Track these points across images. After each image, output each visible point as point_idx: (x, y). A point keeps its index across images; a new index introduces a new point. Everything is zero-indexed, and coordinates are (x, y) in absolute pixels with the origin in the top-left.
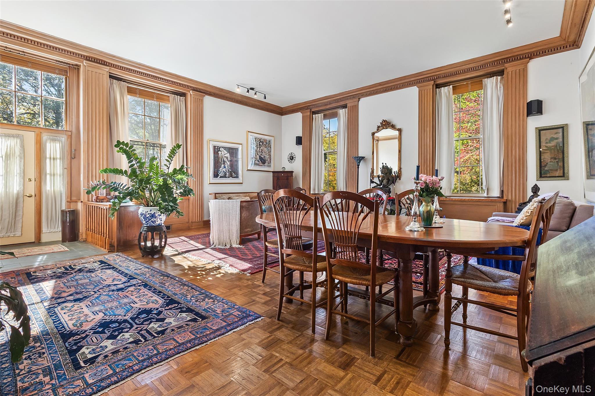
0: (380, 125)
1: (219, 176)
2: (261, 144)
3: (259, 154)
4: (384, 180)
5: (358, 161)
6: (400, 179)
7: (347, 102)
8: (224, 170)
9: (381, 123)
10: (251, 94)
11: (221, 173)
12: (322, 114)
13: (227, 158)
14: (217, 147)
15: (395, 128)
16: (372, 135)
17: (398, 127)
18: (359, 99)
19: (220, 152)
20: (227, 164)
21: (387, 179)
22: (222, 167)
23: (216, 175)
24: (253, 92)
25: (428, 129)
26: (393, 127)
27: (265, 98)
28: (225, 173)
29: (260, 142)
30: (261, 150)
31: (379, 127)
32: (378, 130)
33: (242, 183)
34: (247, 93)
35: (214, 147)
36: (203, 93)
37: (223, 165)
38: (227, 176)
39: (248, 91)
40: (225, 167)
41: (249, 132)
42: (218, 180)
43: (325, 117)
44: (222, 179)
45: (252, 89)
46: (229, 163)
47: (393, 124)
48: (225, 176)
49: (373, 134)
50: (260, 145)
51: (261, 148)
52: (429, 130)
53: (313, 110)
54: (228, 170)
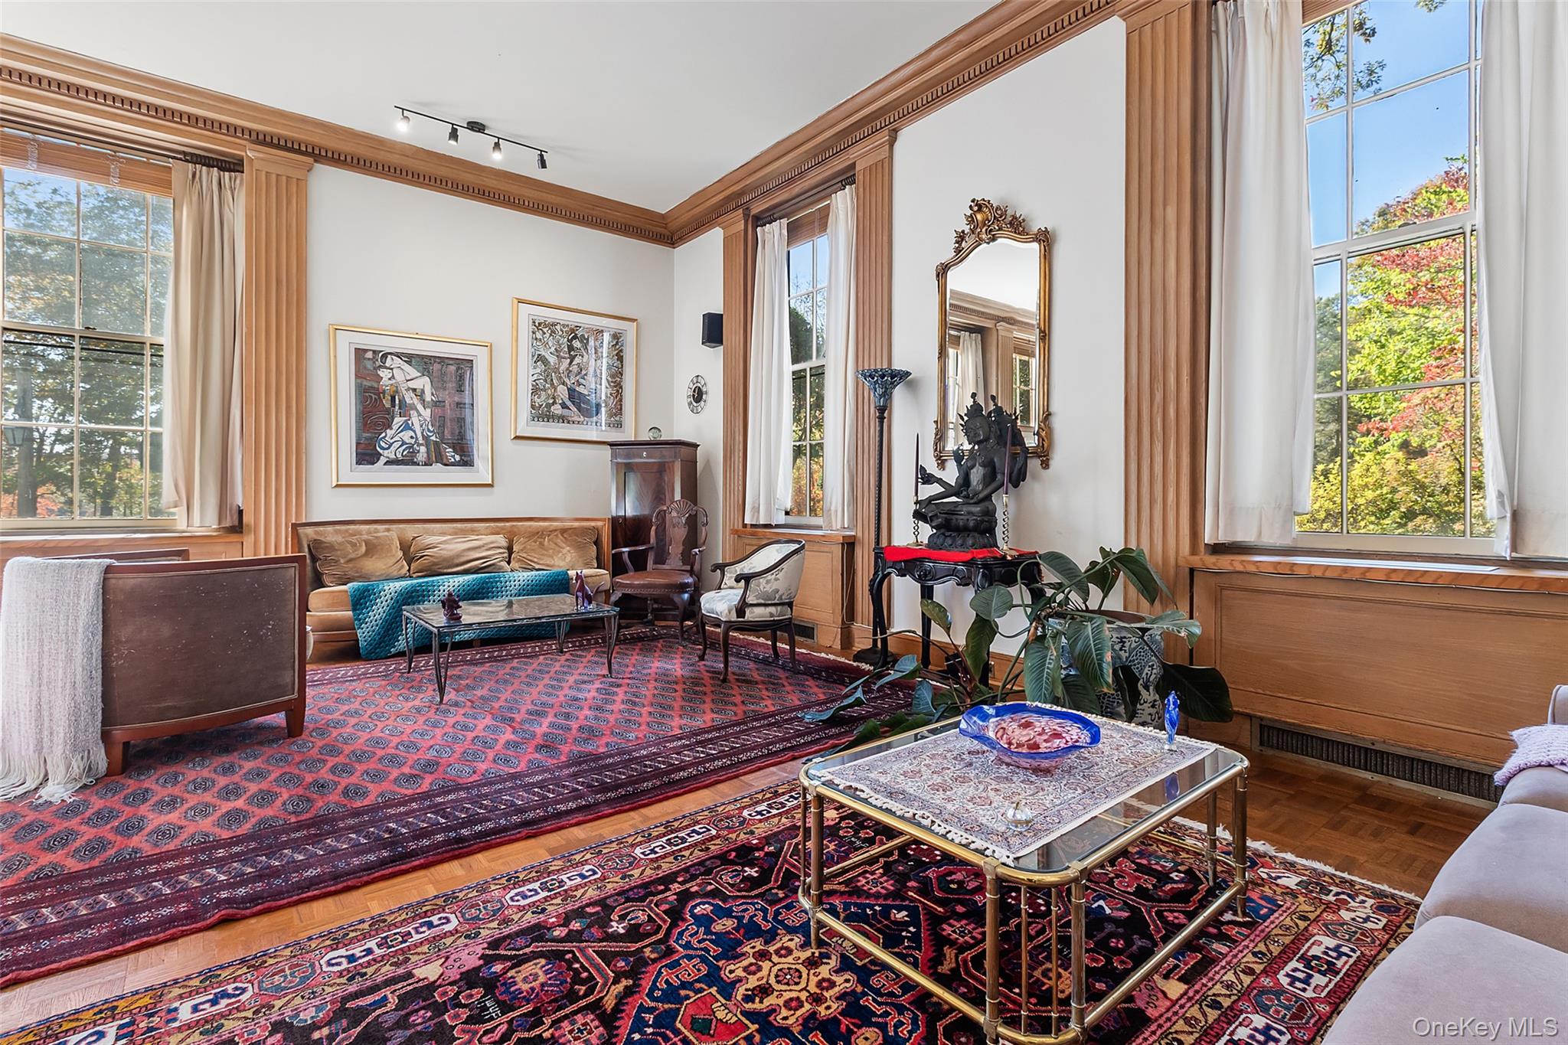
0: (967, 229)
1: (383, 460)
2: (577, 344)
3: (567, 380)
4: (973, 467)
5: (880, 391)
6: (1046, 465)
7: (854, 154)
8: (406, 436)
9: (971, 219)
10: (472, 148)
11: (392, 449)
12: (785, 221)
13: (420, 394)
14: (369, 355)
15: (1024, 232)
16: (938, 276)
17: (1035, 226)
18: (896, 131)
19: (384, 374)
20: (420, 415)
21: (983, 465)
22: (395, 427)
23: (367, 455)
24: (484, 141)
25: (1171, 211)
26: (1017, 227)
27: (543, 165)
28: (412, 447)
29: (575, 337)
30: (574, 368)
31: (961, 237)
32: (958, 251)
33: (491, 486)
34: (452, 142)
35: (360, 353)
36: (305, 153)
37: (398, 421)
38: (422, 456)
39: (454, 135)
40: (407, 427)
41: (520, 301)
42: (377, 473)
43: (795, 232)
44: (397, 471)
45: (476, 127)
46: (427, 413)
47: (1014, 217)
48: (408, 460)
49: (943, 271)
50: (571, 348)
51: (577, 360)
52: (1174, 215)
53: (756, 210)
54: (426, 438)
